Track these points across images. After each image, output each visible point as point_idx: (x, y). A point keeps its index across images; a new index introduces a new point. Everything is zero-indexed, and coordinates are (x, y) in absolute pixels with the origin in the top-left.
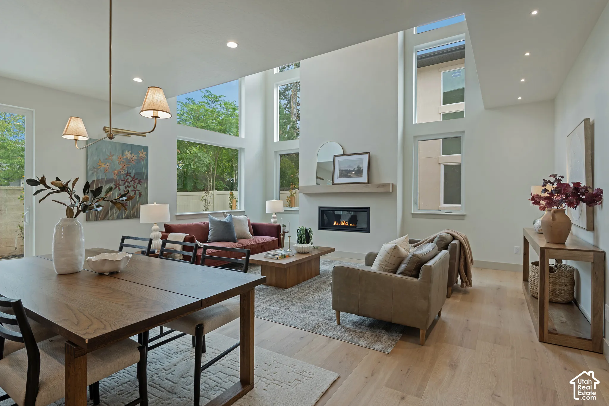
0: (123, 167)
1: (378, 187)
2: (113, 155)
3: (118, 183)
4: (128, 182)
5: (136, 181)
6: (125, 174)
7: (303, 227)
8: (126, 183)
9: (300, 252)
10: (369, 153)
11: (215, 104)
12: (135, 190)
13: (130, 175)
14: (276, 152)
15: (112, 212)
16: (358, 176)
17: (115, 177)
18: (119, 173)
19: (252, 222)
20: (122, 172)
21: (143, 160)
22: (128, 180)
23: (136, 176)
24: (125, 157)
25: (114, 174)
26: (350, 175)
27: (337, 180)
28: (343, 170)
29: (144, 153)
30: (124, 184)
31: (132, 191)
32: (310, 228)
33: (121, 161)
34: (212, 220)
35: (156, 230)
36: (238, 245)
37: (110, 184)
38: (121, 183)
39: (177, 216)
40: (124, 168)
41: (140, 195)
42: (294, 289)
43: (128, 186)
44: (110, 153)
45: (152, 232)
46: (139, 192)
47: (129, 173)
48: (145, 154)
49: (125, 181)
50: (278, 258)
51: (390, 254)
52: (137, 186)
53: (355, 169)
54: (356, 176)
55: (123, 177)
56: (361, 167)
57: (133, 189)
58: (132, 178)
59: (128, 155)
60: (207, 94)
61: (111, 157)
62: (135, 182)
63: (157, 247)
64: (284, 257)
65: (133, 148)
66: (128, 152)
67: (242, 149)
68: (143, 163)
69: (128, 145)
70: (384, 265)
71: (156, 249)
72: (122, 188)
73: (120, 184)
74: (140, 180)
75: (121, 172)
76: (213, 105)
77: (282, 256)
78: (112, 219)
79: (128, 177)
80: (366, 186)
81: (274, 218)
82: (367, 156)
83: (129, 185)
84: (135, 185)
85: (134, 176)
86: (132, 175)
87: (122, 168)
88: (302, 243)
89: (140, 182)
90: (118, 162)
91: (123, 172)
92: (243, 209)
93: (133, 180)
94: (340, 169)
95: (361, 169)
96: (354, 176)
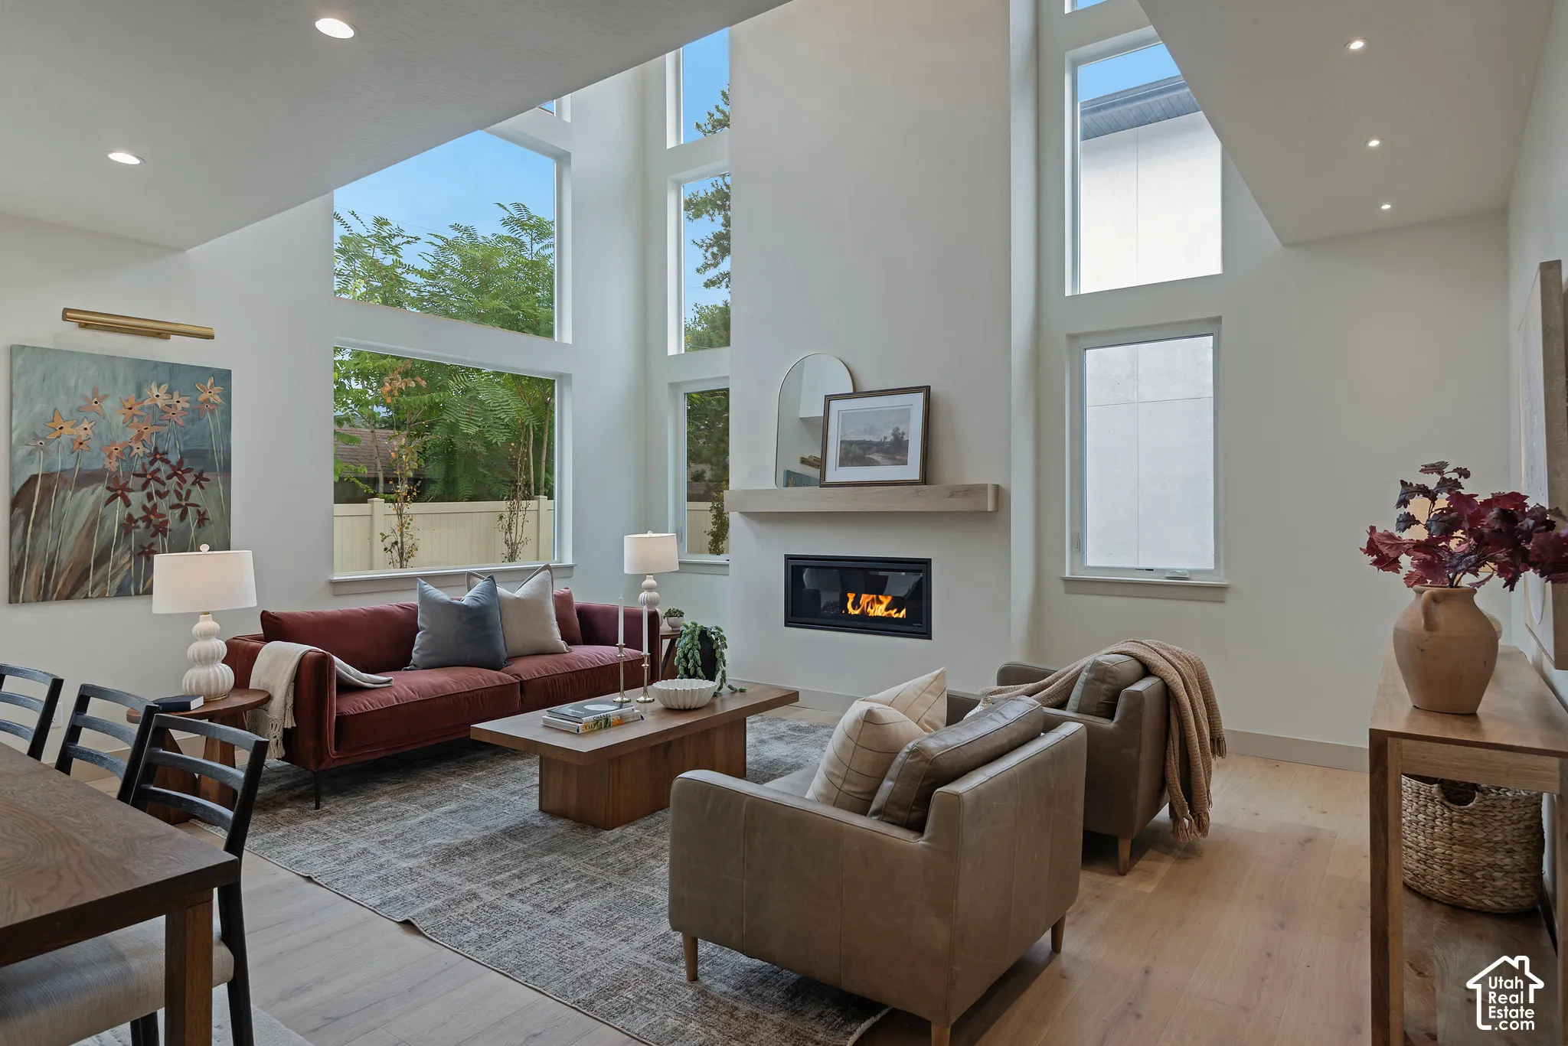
0: (140, 434)
1: (951, 496)
2: (106, 396)
3: (122, 482)
4: (158, 480)
5: (186, 476)
6: (145, 455)
7: (696, 625)
8: (152, 482)
9: (670, 707)
10: (928, 388)
11: (541, 245)
12: (184, 503)
13: (165, 457)
14: (674, 386)
15: (101, 571)
16: (895, 459)
17: (113, 465)
18: (127, 450)
19: (578, 600)
20: (136, 451)
21: (212, 413)
22: (158, 475)
23: (186, 461)
24: (147, 403)
25: (109, 456)
26: (870, 456)
27: (835, 472)
28: (851, 443)
29: (217, 389)
30: (145, 486)
31: (173, 507)
32: (717, 628)
33: (134, 415)
34: (424, 597)
35: (207, 635)
36: (500, 678)
37: (94, 486)
38: (134, 482)
39: (334, 583)
40: (144, 437)
41: (202, 519)
42: (631, 829)
43: (158, 493)
44: (95, 391)
45: (193, 640)
46: (199, 512)
47: (161, 451)
48: (218, 394)
49: (147, 477)
50: (578, 731)
51: (855, 739)
52: (189, 492)
53: (888, 440)
54: (890, 462)
55: (139, 463)
56: (903, 433)
57: (176, 501)
58: (172, 467)
59: (158, 396)
60: (516, 214)
61: (96, 402)
62: (185, 482)
63: (204, 690)
64: (604, 723)
65: (174, 374)
66: (158, 387)
67: (565, 378)
68: (212, 422)
69: (157, 365)
70: (838, 777)
71: (198, 696)
72: (137, 498)
73: (130, 485)
74: (202, 472)
75: (132, 449)
76: (536, 247)
77: (597, 722)
78: (102, 596)
79: (158, 464)
80: (917, 492)
81: (650, 589)
82: (920, 396)
83: (162, 490)
84: (181, 488)
85: (181, 462)
86: (174, 458)
87: (138, 438)
88: (690, 677)
89: (199, 479)
90: (122, 418)
91: (141, 447)
92: (568, 560)
93: (177, 475)
94: (843, 439)
95: (902, 437)
96: (884, 461)
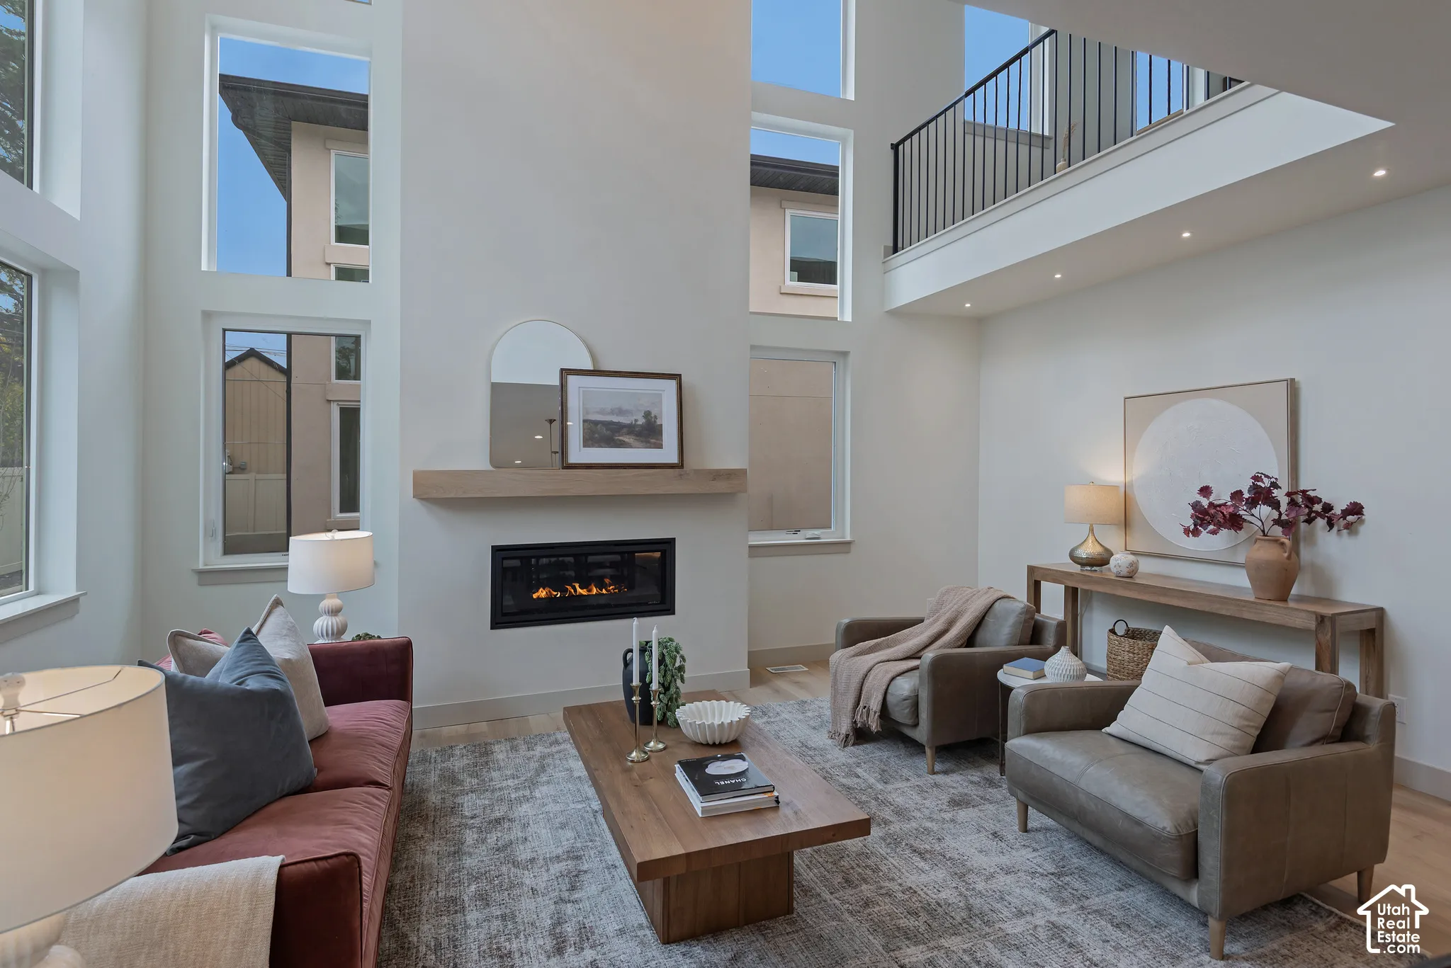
1: (714, 479)
10: (680, 376)
16: (649, 442)
26: (621, 438)
27: (578, 453)
28: (596, 423)
53: (640, 423)
54: (642, 444)
56: (656, 417)
82: (672, 384)
94: (586, 418)
95: (655, 422)
96: (637, 443)
